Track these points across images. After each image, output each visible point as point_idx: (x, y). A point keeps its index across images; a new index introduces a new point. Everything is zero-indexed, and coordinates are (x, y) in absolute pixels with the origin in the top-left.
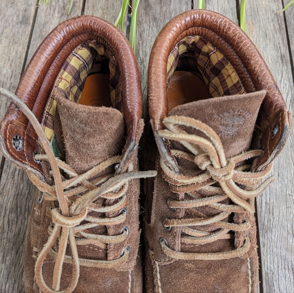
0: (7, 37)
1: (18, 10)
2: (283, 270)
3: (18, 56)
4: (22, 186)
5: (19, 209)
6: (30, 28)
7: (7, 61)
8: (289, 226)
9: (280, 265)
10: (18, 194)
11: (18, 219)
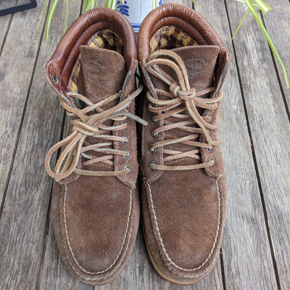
0: (16, 67)
1: (25, 48)
2: (235, 217)
3: (25, 79)
4: (30, 168)
5: (27, 184)
6: (34, 60)
7: (17, 83)
8: (239, 186)
9: (232, 214)
10: (27, 173)
11: (27, 190)
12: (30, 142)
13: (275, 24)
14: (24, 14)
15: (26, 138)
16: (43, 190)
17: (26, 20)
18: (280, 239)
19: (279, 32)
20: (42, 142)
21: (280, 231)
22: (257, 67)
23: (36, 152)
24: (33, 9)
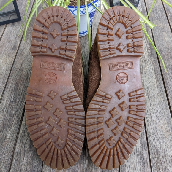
0: (6, 55)
1: (12, 44)
3: (10, 62)
4: (7, 115)
5: (4, 126)
6: (16, 51)
7: (5, 64)
10: (4, 119)
11: (3, 130)
12: (8, 100)
13: (159, 34)
14: (13, 25)
15: (6, 97)
16: (13, 130)
17: (14, 28)
18: (157, 168)
19: (161, 39)
20: (16, 100)
21: (157, 162)
22: (147, 59)
23: (11, 106)
24: (19, 22)
